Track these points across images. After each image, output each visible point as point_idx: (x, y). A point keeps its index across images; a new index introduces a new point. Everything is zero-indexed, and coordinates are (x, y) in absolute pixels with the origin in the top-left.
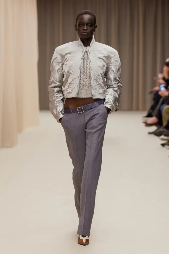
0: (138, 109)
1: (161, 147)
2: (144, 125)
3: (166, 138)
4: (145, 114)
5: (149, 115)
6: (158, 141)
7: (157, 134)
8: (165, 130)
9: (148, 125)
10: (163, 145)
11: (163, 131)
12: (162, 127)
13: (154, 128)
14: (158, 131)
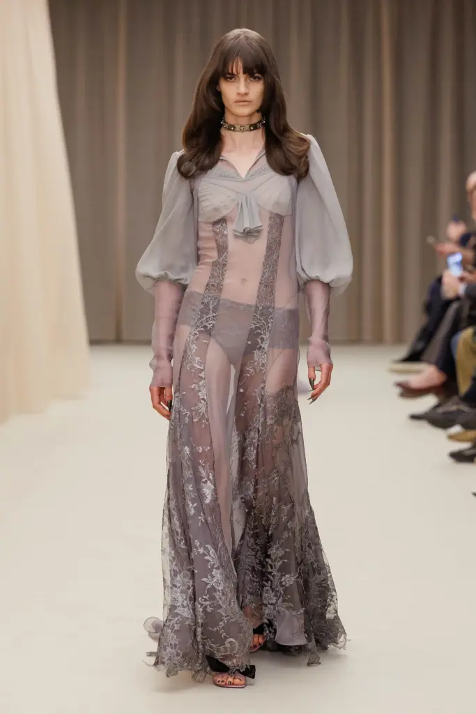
0: (378, 339)
2: (398, 390)
6: (442, 442)
7: (438, 420)
8: (464, 408)
9: (409, 392)
11: (459, 412)
12: (455, 398)
13: (429, 401)
14: (440, 410)
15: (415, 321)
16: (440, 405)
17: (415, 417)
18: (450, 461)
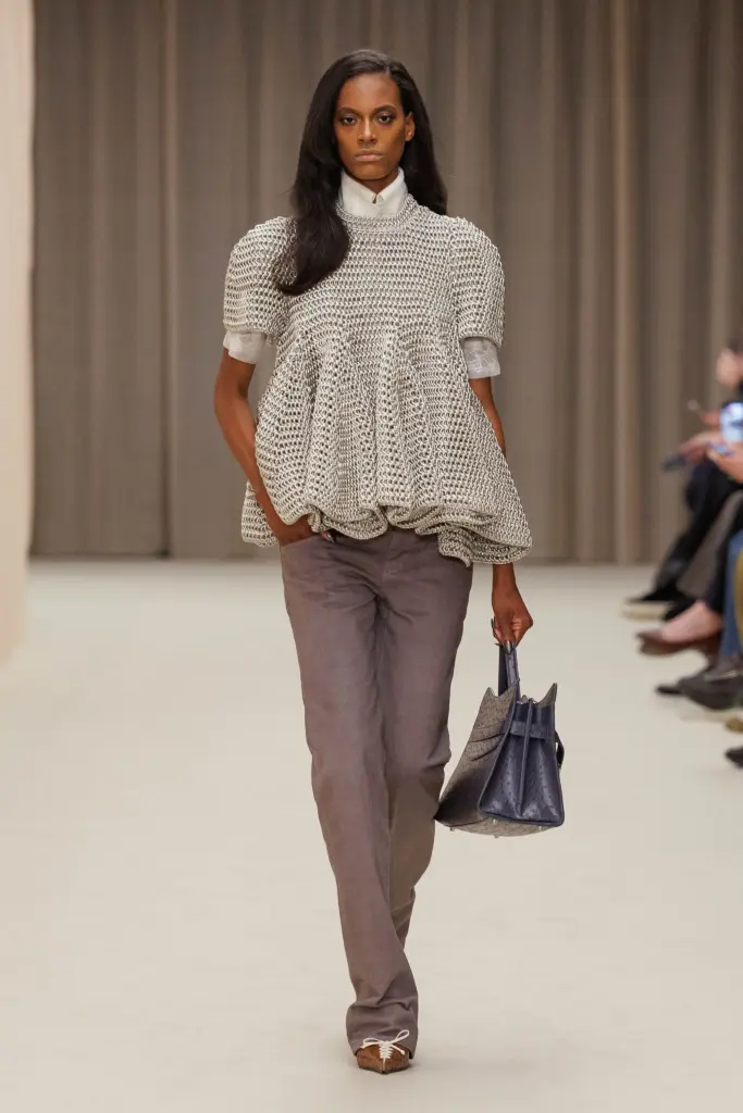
0: (605, 556)
4: (644, 582)
9: (654, 645)
10: (736, 757)
13: (690, 664)
15: (672, 520)
16: (710, 669)
17: (665, 691)
18: (728, 765)
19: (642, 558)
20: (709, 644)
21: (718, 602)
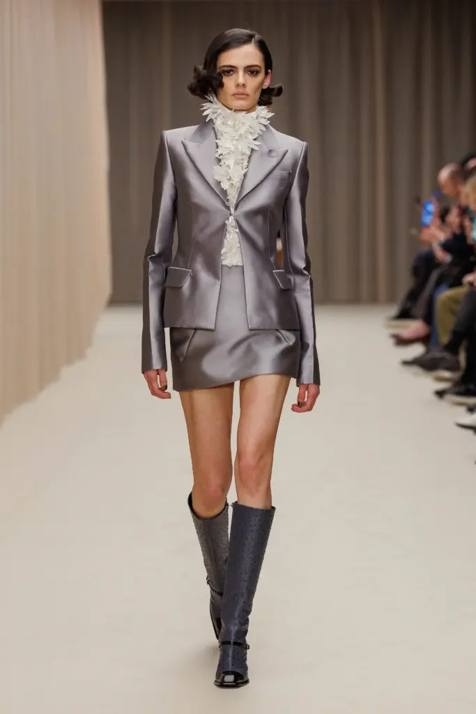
0: (373, 300)
1: (435, 398)
3: (447, 374)
4: (394, 310)
5: (404, 314)
9: (401, 341)
10: (440, 394)
11: (442, 359)
13: (417, 350)
14: (428, 356)
15: (405, 283)
16: (428, 351)
17: (406, 363)
19: (391, 300)
20: (425, 340)
21: (429, 319)
